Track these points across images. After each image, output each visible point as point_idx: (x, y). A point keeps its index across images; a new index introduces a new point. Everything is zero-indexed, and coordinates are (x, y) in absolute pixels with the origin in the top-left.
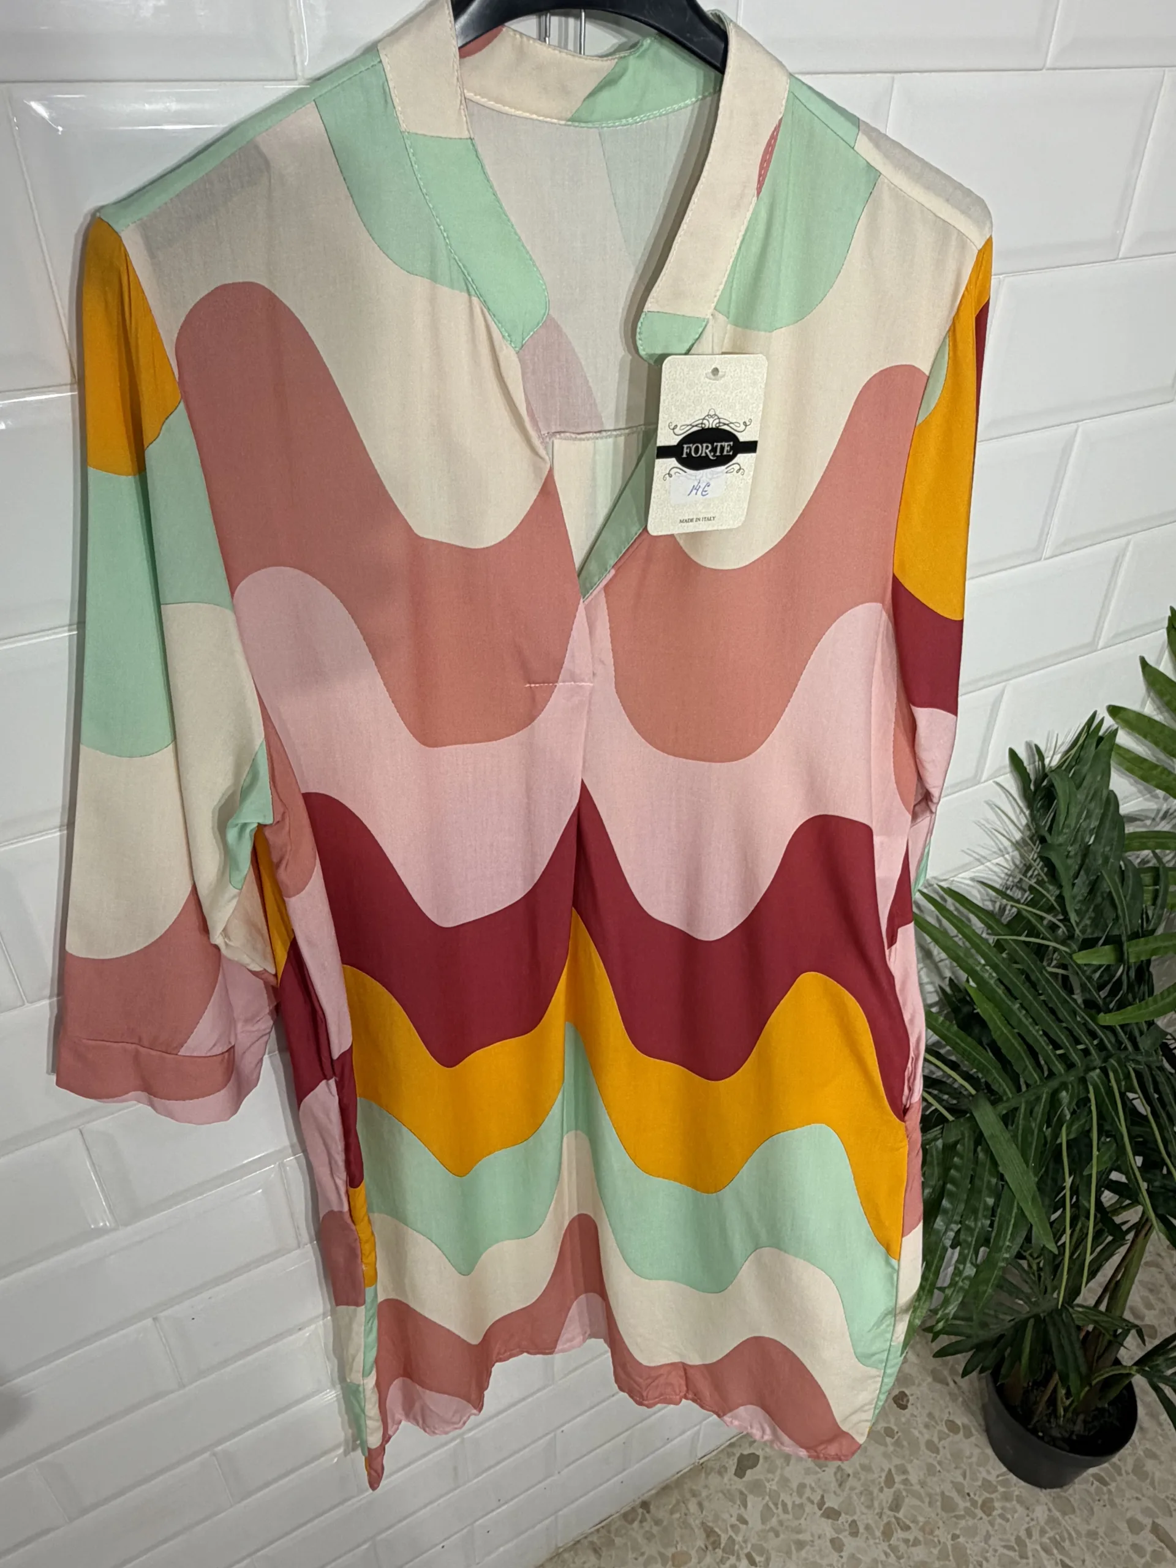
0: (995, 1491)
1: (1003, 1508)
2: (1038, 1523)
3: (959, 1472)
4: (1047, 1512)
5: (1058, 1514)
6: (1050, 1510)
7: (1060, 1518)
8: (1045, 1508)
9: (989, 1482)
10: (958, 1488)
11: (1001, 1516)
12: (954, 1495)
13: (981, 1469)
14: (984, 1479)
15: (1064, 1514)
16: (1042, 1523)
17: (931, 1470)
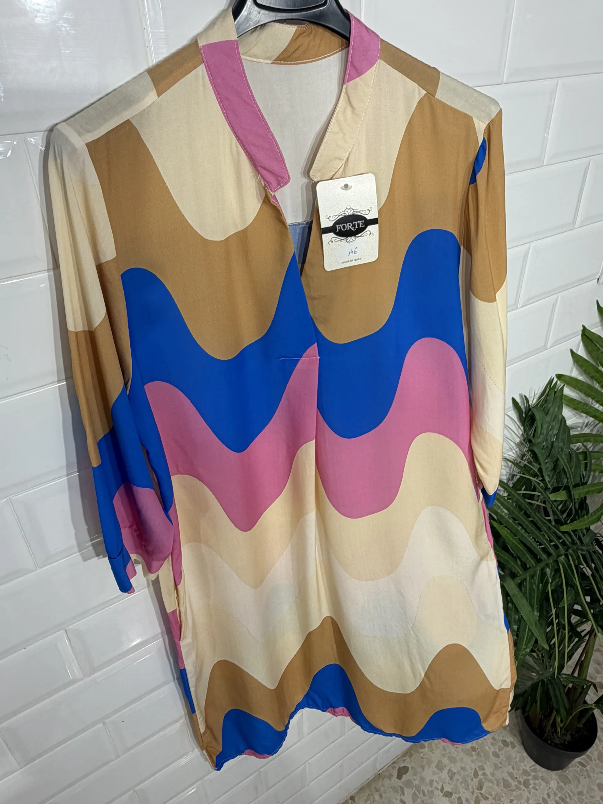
0: (530, 775)
1: (534, 784)
2: (553, 790)
3: (510, 767)
4: (556, 784)
5: (562, 784)
6: (558, 783)
7: (564, 786)
8: (555, 781)
9: (526, 771)
10: (511, 775)
11: (534, 788)
12: (509, 779)
13: (522, 764)
14: (524, 770)
15: (565, 784)
16: (555, 790)
17: (496, 767)
